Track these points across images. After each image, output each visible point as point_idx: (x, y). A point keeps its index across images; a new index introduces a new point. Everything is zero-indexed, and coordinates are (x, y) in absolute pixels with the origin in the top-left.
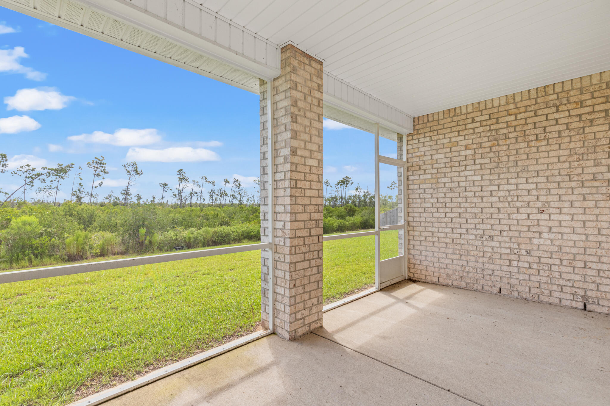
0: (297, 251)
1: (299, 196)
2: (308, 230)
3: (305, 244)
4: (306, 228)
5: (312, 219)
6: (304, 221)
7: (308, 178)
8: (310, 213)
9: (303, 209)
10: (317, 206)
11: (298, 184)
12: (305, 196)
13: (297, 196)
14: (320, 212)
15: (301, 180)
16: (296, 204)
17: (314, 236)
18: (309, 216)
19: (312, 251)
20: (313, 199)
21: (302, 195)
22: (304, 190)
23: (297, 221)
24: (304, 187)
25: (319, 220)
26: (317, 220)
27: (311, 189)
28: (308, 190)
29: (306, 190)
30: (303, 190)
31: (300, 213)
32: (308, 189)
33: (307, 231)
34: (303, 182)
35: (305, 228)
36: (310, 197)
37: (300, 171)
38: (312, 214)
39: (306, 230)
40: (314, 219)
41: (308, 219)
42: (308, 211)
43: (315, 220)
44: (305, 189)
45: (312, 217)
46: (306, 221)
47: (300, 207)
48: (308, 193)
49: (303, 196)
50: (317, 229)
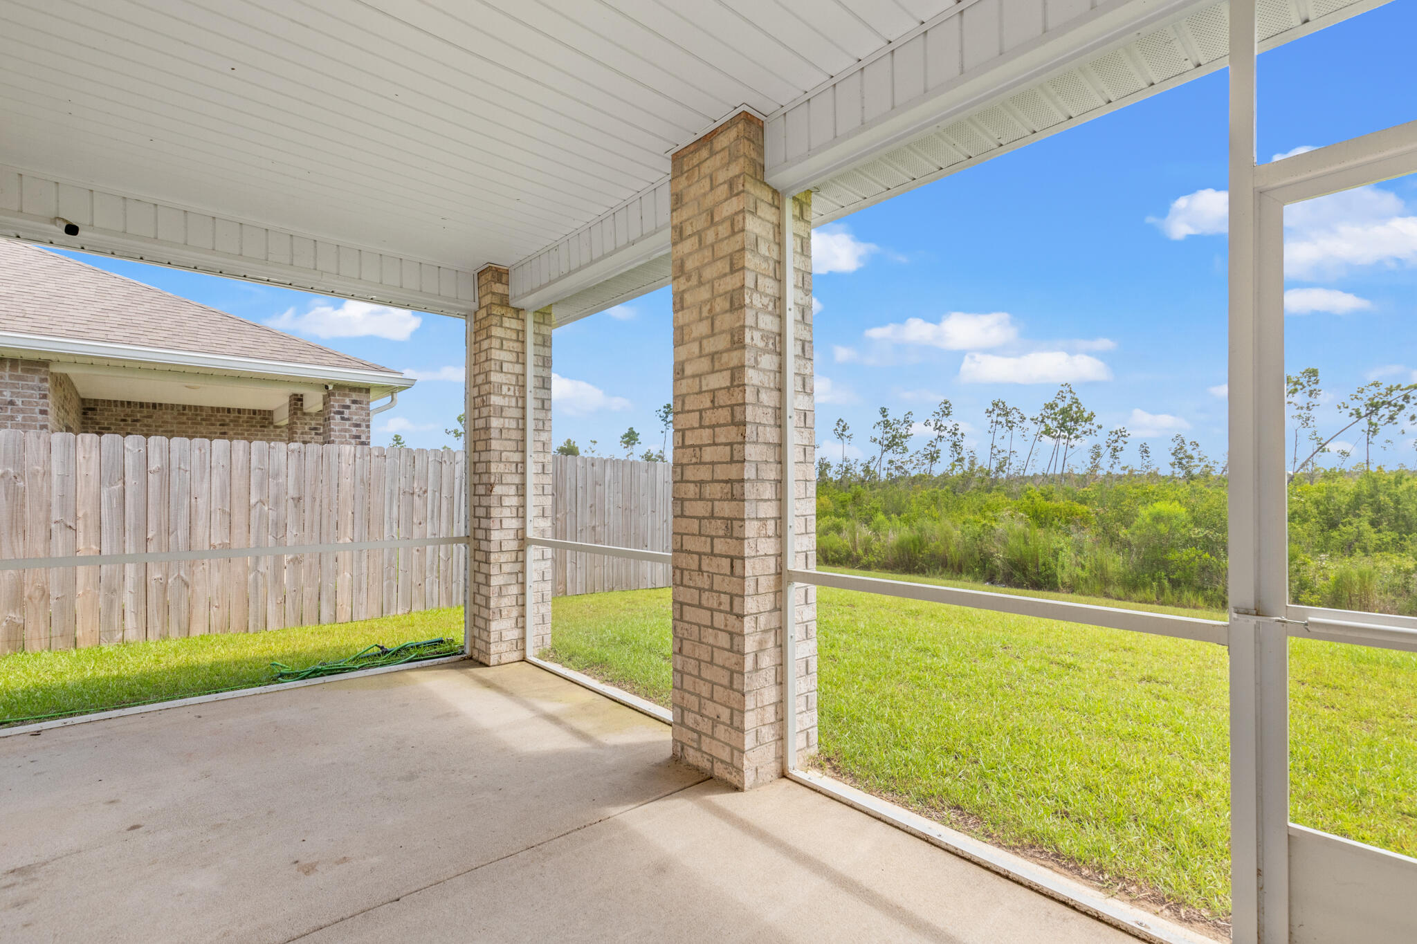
0: (686, 581)
1: (688, 465)
2: (709, 539)
3: (700, 570)
4: (703, 535)
5: (715, 515)
6: (700, 519)
7: (707, 420)
8: (712, 500)
9: (697, 490)
10: (729, 485)
11: (686, 439)
12: (701, 463)
13: (685, 464)
14: (735, 500)
15: (694, 428)
16: (682, 481)
17: (721, 556)
18: (709, 509)
19: (716, 592)
20: (718, 468)
21: (694, 460)
22: (701, 450)
23: (685, 517)
24: (698, 442)
25: (732, 519)
26: (728, 519)
27: (715, 444)
28: (708, 449)
29: (703, 448)
30: (697, 449)
31: (690, 500)
32: (709, 445)
33: (705, 542)
34: (697, 432)
35: (700, 535)
36: (713, 463)
37: (691, 408)
38: (716, 503)
39: (703, 538)
40: (721, 515)
41: (707, 515)
42: (708, 497)
43: (723, 518)
44: (700, 447)
45: (716, 510)
46: (704, 518)
47: (692, 486)
48: (708, 454)
49: (696, 463)
50: (729, 540)
